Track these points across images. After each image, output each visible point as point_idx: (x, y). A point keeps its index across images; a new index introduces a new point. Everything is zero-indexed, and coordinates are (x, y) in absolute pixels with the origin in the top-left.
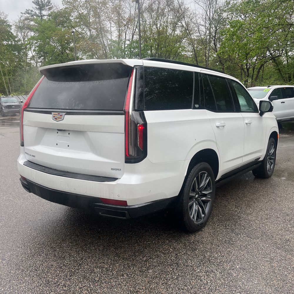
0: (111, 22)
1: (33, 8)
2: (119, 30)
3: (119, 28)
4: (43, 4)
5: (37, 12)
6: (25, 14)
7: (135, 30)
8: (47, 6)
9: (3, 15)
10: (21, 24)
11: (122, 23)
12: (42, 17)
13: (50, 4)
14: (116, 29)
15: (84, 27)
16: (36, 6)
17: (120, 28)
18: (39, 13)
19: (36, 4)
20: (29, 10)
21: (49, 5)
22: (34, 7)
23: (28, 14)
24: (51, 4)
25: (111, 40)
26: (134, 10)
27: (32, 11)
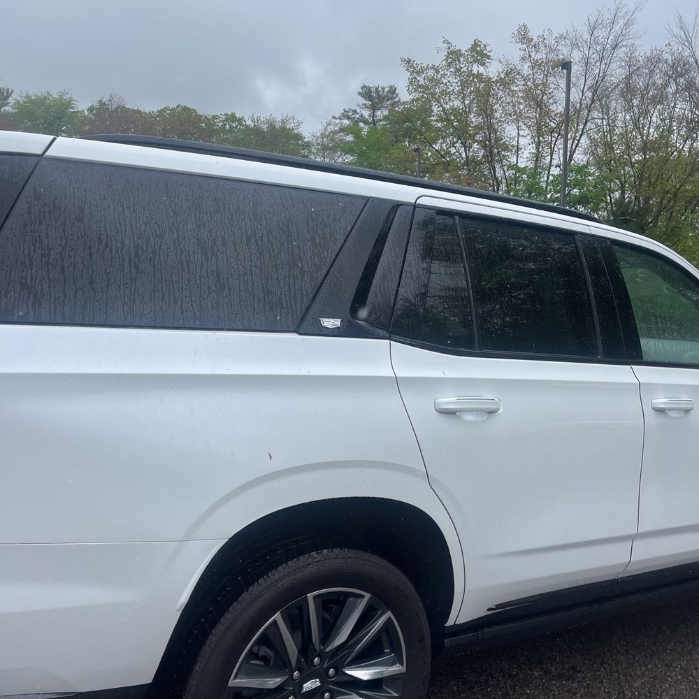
0: (520, 124)
1: (358, 105)
2: (539, 142)
3: (539, 139)
4: (379, 96)
5: (366, 114)
6: (340, 119)
7: (579, 140)
8: (388, 100)
9: (292, 122)
10: (325, 140)
11: (547, 125)
12: (375, 124)
13: (394, 96)
14: (530, 142)
15: (455, 140)
16: (364, 101)
17: (541, 139)
18: (369, 116)
19: (366, 98)
20: (350, 109)
21: (392, 98)
22: (361, 104)
23: (348, 119)
24: (397, 95)
25: (515, 167)
26: (581, 94)
27: (355, 112)
